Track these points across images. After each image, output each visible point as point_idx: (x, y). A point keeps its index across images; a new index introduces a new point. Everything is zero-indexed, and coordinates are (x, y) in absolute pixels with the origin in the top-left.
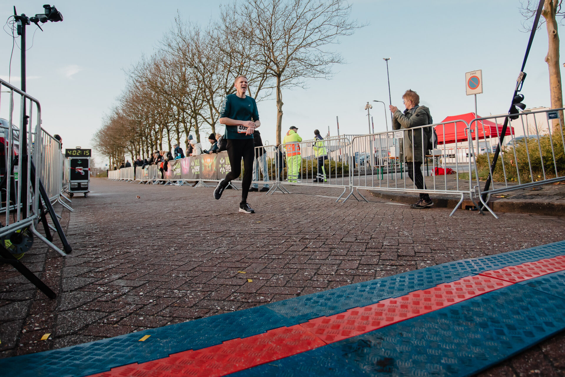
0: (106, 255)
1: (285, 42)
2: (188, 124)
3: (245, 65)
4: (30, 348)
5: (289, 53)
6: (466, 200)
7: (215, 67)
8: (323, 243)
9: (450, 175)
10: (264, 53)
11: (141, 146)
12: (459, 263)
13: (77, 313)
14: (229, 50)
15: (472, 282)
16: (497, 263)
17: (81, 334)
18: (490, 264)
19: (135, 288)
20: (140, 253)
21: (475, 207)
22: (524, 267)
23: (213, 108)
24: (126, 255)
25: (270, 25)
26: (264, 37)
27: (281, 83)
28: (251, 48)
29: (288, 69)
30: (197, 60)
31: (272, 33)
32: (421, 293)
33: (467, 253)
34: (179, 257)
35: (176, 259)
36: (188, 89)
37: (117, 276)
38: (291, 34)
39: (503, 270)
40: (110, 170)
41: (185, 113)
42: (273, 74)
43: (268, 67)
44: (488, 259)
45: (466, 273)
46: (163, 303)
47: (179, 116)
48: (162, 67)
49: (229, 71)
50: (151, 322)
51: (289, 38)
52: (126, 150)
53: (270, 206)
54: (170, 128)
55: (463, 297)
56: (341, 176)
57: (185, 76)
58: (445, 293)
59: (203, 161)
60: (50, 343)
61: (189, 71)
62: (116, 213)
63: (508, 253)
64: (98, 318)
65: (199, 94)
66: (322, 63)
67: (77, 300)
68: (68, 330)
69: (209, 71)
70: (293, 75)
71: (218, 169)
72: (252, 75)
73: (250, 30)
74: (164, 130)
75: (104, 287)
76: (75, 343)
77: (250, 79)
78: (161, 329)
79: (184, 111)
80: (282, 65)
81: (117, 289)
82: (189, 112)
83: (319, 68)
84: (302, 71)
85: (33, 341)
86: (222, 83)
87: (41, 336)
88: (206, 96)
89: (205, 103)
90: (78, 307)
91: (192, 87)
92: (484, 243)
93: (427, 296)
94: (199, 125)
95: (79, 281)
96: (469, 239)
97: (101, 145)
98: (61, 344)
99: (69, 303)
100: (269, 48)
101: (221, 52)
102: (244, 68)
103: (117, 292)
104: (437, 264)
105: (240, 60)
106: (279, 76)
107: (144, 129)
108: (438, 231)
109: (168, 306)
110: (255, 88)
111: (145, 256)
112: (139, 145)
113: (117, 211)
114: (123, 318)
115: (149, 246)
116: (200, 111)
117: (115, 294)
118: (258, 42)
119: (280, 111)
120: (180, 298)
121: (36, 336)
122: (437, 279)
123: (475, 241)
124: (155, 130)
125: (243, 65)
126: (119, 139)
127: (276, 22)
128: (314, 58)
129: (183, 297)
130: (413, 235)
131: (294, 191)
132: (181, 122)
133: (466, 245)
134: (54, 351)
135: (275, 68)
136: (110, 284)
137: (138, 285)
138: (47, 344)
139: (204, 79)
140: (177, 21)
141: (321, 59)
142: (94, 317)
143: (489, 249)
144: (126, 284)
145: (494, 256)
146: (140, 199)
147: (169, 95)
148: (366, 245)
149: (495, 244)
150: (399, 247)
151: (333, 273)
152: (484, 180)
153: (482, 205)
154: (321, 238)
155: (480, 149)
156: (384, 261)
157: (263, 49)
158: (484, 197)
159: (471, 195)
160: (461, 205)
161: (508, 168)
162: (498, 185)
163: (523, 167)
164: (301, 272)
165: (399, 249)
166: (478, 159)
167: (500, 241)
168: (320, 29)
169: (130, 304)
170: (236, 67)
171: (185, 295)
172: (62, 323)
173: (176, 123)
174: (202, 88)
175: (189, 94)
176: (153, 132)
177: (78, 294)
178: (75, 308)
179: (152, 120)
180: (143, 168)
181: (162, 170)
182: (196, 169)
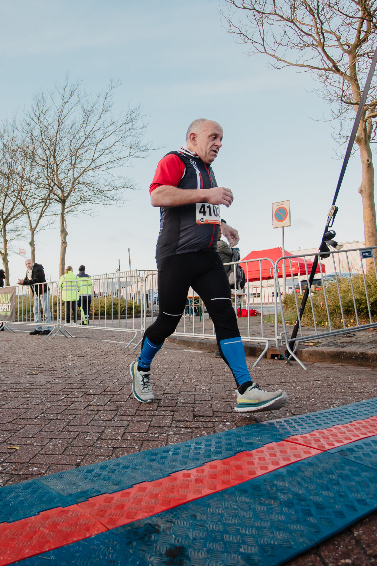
1: (72, 164)
3: (25, 188)
5: (76, 176)
6: (272, 347)
8: (109, 399)
9: (254, 318)
10: (46, 175)
15: (277, 450)
18: (297, 426)
21: (281, 356)
22: (335, 431)
25: (55, 144)
26: (47, 157)
27: (66, 210)
28: (31, 170)
29: (74, 194)
31: (56, 154)
38: (78, 155)
39: (311, 435)
42: (56, 200)
43: (51, 191)
44: (295, 421)
51: (76, 159)
53: (51, 352)
55: (266, 468)
56: (132, 317)
58: (245, 464)
63: (317, 413)
66: (114, 188)
70: (80, 201)
72: (32, 200)
73: (31, 148)
77: (30, 204)
80: (67, 189)
83: (109, 194)
84: (90, 197)
92: (291, 399)
93: (226, 467)
100: (53, 170)
102: (23, 192)
104: (237, 426)
105: (19, 183)
106: (63, 202)
110: (36, 215)
118: (40, 163)
119: (64, 243)
125: (22, 189)
127: (61, 141)
128: (104, 182)
130: (212, 389)
131: (78, 335)
135: (59, 192)
141: (112, 184)
143: (296, 407)
145: (300, 416)
148: (158, 403)
149: (303, 402)
150: (195, 405)
151: (119, 438)
152: (291, 324)
153: (289, 354)
154: (106, 393)
155: (287, 288)
156: (178, 423)
157: (45, 171)
158: (292, 345)
159: (276, 343)
160: (266, 353)
161: (318, 312)
162: (307, 330)
163: (334, 310)
164: (82, 436)
165: (194, 407)
166: (285, 300)
167: (309, 398)
168: (111, 150)
170: (14, 191)
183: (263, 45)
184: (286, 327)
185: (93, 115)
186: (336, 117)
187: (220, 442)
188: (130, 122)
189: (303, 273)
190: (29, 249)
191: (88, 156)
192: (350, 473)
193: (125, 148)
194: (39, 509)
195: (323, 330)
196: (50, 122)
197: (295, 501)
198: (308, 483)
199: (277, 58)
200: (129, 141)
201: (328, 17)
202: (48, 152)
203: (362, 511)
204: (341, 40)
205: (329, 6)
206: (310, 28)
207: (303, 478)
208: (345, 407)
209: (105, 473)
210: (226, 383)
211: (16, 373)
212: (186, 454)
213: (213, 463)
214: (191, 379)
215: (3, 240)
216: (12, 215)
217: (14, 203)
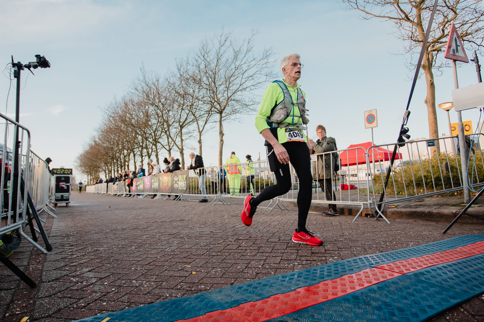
0: (79, 253)
1: (226, 87)
2: (150, 150)
3: (195, 104)
5: (229, 96)
6: (366, 209)
7: (172, 105)
8: (253, 243)
9: (353, 190)
10: (209, 96)
11: (113, 167)
12: (359, 259)
13: (52, 299)
14: (182, 92)
15: (370, 273)
16: (389, 258)
17: (54, 317)
18: (384, 259)
19: (102, 278)
20: (107, 251)
21: (372, 215)
22: (410, 262)
23: (169, 138)
24: (96, 253)
25: (215, 74)
26: (209, 83)
27: (223, 119)
28: (199, 92)
29: (228, 108)
30: (157, 100)
31: (216, 80)
32: (329, 282)
33: (366, 251)
34: (138, 254)
35: (135, 256)
37: (87, 270)
38: (230, 81)
40: (88, 185)
41: (147, 141)
42: (216, 112)
43: (213, 106)
44: (383, 256)
45: (365, 267)
46: (123, 291)
47: (143, 144)
48: (130, 106)
49: (182, 109)
50: (112, 307)
51: (229, 84)
52: (100, 169)
53: (213, 214)
54: (135, 153)
55: (363, 285)
57: (148, 113)
58: (348, 283)
59: (161, 179)
61: (151, 109)
62: (90, 219)
63: (398, 250)
64: (69, 303)
65: (159, 126)
66: (255, 103)
67: (53, 289)
68: (43, 314)
69: (167, 109)
70: (232, 113)
71: (172, 185)
72: (200, 112)
74: (131, 154)
75: (76, 278)
77: (199, 115)
78: (120, 312)
79: (147, 140)
80: (223, 105)
81: (86, 280)
82: (151, 140)
83: (252, 107)
84: (239, 109)
86: (177, 118)
87: (21, 319)
88: (165, 128)
89: (163, 134)
90: (54, 294)
91: (153, 121)
92: (379, 242)
93: (334, 285)
94: (158, 151)
95: (56, 274)
96: (367, 239)
97: (81, 166)
99: (46, 292)
100: (214, 92)
101: (176, 94)
102: (194, 107)
103: (86, 283)
104: (342, 259)
105: (191, 100)
106: (221, 113)
107: (115, 153)
108: (343, 233)
109: (127, 294)
110: (202, 122)
111: (111, 253)
112: (111, 166)
113: (91, 217)
114: (90, 303)
115: (115, 245)
116: (159, 140)
117: (84, 284)
118: (205, 87)
119: (222, 140)
120: (137, 287)
121: (16, 319)
122: (342, 272)
123: (372, 241)
124: (124, 154)
125: (193, 105)
126: (95, 161)
127: (219, 72)
128: (248, 99)
129: (140, 286)
130: (324, 236)
131: (232, 203)
132: (145, 148)
133: (365, 244)
135: (218, 107)
136: (81, 275)
137: (104, 277)
139: (162, 115)
140: (142, 70)
141: (254, 100)
142: (66, 302)
143: (383, 247)
144: (94, 275)
145: (387, 253)
146: (110, 208)
147: (135, 127)
148: (287, 245)
149: (388, 244)
151: (261, 267)
152: (379, 193)
153: (378, 213)
154: (251, 239)
155: (376, 170)
156: (301, 257)
157: (209, 92)
158: (379, 206)
159: (369, 205)
160: (362, 212)
161: (398, 185)
162: (390, 197)
163: (409, 184)
166: (374, 178)
167: (392, 241)
168: (253, 77)
169: (97, 292)
170: (187, 106)
171: (141, 285)
172: (39, 308)
173: (140, 149)
174: (161, 122)
175: (151, 126)
176: (122, 156)
177: (54, 284)
178: (51, 296)
179: (122, 147)
180: (114, 184)
181: (129, 185)
182: (156, 185)
183: (357, 4)
185: (241, 54)
186: (407, 51)
188: (265, 58)
189: (387, 159)
190: (198, 145)
191: (238, 81)
192: (422, 288)
193: (262, 76)
194: (205, 311)
195: (401, 197)
196: (211, 59)
198: (392, 295)
200: (265, 71)
202: (210, 80)
203: (431, 313)
207: (388, 292)
208: (417, 247)
209: (250, 289)
215: (180, 139)
216: (186, 122)
217: (188, 115)
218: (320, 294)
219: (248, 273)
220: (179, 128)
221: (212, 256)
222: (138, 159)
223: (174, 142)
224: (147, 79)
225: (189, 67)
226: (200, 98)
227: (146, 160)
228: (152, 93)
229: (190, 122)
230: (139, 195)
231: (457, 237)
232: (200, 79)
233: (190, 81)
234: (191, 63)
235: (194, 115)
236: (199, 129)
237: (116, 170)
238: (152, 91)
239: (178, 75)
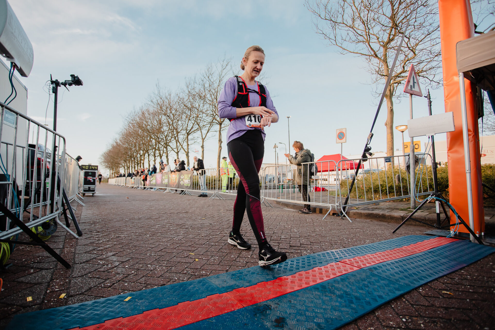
2: (162, 152)
3: (199, 116)
4: (52, 304)
6: (333, 210)
9: (324, 192)
12: (327, 253)
13: (84, 279)
14: (189, 106)
15: (335, 267)
16: (350, 254)
17: (86, 294)
18: (346, 254)
19: (123, 262)
20: (127, 237)
21: (338, 214)
22: (367, 257)
23: (178, 142)
24: (118, 239)
27: (222, 129)
28: (203, 106)
30: (169, 112)
32: (303, 273)
33: (332, 246)
34: (152, 241)
35: (150, 243)
36: (162, 129)
37: (111, 254)
39: (354, 259)
40: (110, 178)
41: (160, 144)
42: (217, 123)
43: (214, 118)
45: (331, 260)
46: (141, 274)
47: (156, 146)
48: (147, 115)
49: (189, 120)
50: (132, 287)
52: (121, 166)
53: (211, 207)
54: (150, 153)
55: (329, 277)
57: (161, 121)
58: (318, 274)
59: (170, 177)
60: (65, 300)
61: (164, 118)
63: (357, 247)
64: (98, 283)
65: (170, 133)
67: (85, 270)
68: (77, 291)
69: (176, 119)
71: (179, 182)
72: (204, 123)
74: (146, 154)
75: (103, 261)
76: (82, 301)
77: (202, 125)
78: (139, 292)
81: (111, 263)
82: (163, 144)
85: (54, 299)
86: (185, 126)
87: (60, 296)
88: (174, 135)
89: (173, 139)
90: (85, 275)
91: (165, 128)
92: (343, 239)
93: (307, 275)
94: (168, 153)
95: (86, 256)
98: (72, 301)
99: (79, 272)
100: (215, 107)
101: (185, 107)
102: (199, 118)
103: (111, 265)
104: (314, 253)
105: (196, 113)
106: (220, 124)
107: (133, 153)
109: (144, 276)
110: (205, 131)
111: (131, 239)
112: (129, 163)
113: (113, 207)
114: (114, 284)
115: (133, 233)
116: (169, 144)
117: (109, 266)
118: (208, 103)
119: (220, 147)
120: (151, 270)
121: (56, 295)
123: (337, 237)
126: (116, 159)
130: (300, 231)
131: (227, 198)
132: (157, 150)
133: (332, 240)
134: (67, 306)
135: (218, 119)
136: (107, 259)
137: (125, 261)
138: (63, 301)
139: (173, 124)
142: (95, 282)
143: (346, 243)
144: (117, 259)
145: (348, 248)
146: (128, 199)
147: (150, 132)
149: (349, 240)
150: (291, 240)
151: (250, 257)
152: (344, 196)
153: (342, 213)
155: (343, 176)
157: (211, 107)
158: (344, 208)
159: (336, 207)
160: (330, 213)
161: (359, 190)
162: (353, 200)
163: (368, 190)
164: (229, 255)
165: (291, 241)
166: (341, 183)
167: (353, 238)
169: (119, 274)
170: (194, 117)
171: (155, 269)
172: (74, 286)
173: (154, 150)
174: (171, 130)
175: (163, 133)
176: (139, 155)
177: (85, 265)
178: (83, 276)
179: (139, 148)
180: (131, 178)
181: (143, 180)
182: (166, 181)
183: (335, 41)
184: (341, 198)
186: (374, 82)
187: (304, 261)
189: (352, 168)
190: (201, 150)
192: (374, 281)
194: (207, 294)
195: (361, 201)
196: (215, 80)
197: (344, 295)
198: (351, 285)
199: (343, 48)
201: (372, 26)
202: (213, 96)
203: (380, 302)
204: (379, 39)
205: (374, 19)
206: (362, 32)
207: (349, 283)
210: (307, 229)
211: (193, 218)
212: (286, 267)
213: (300, 273)
214: (288, 225)
215: (186, 144)
216: (192, 131)
217: (193, 124)
218: (296, 283)
219: (239, 261)
220: (186, 135)
221: (211, 246)
222: (152, 158)
223: (182, 146)
224: (161, 94)
225: (196, 85)
226: (204, 111)
227: (158, 160)
228: (165, 105)
229: (195, 130)
230: (152, 188)
231: (403, 237)
232: (205, 96)
233: (196, 97)
234: (198, 82)
235: (199, 125)
236: (202, 137)
237: (133, 166)
238: (165, 103)
239: (187, 92)
